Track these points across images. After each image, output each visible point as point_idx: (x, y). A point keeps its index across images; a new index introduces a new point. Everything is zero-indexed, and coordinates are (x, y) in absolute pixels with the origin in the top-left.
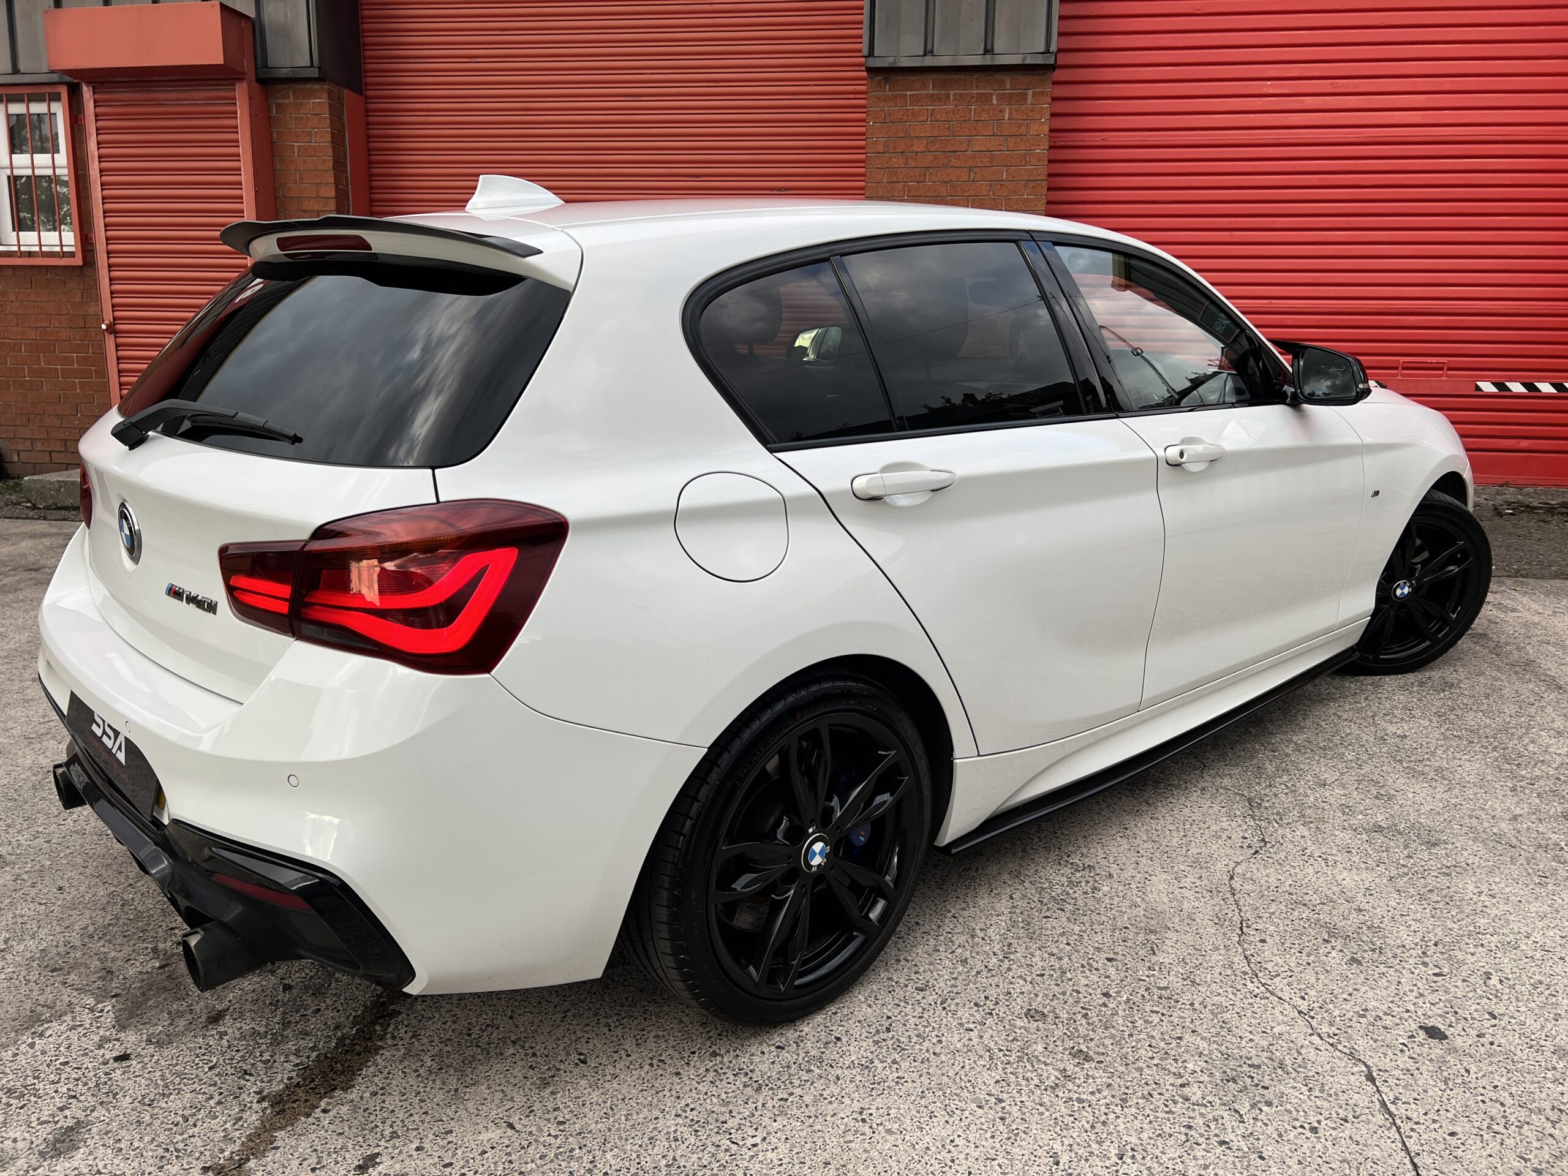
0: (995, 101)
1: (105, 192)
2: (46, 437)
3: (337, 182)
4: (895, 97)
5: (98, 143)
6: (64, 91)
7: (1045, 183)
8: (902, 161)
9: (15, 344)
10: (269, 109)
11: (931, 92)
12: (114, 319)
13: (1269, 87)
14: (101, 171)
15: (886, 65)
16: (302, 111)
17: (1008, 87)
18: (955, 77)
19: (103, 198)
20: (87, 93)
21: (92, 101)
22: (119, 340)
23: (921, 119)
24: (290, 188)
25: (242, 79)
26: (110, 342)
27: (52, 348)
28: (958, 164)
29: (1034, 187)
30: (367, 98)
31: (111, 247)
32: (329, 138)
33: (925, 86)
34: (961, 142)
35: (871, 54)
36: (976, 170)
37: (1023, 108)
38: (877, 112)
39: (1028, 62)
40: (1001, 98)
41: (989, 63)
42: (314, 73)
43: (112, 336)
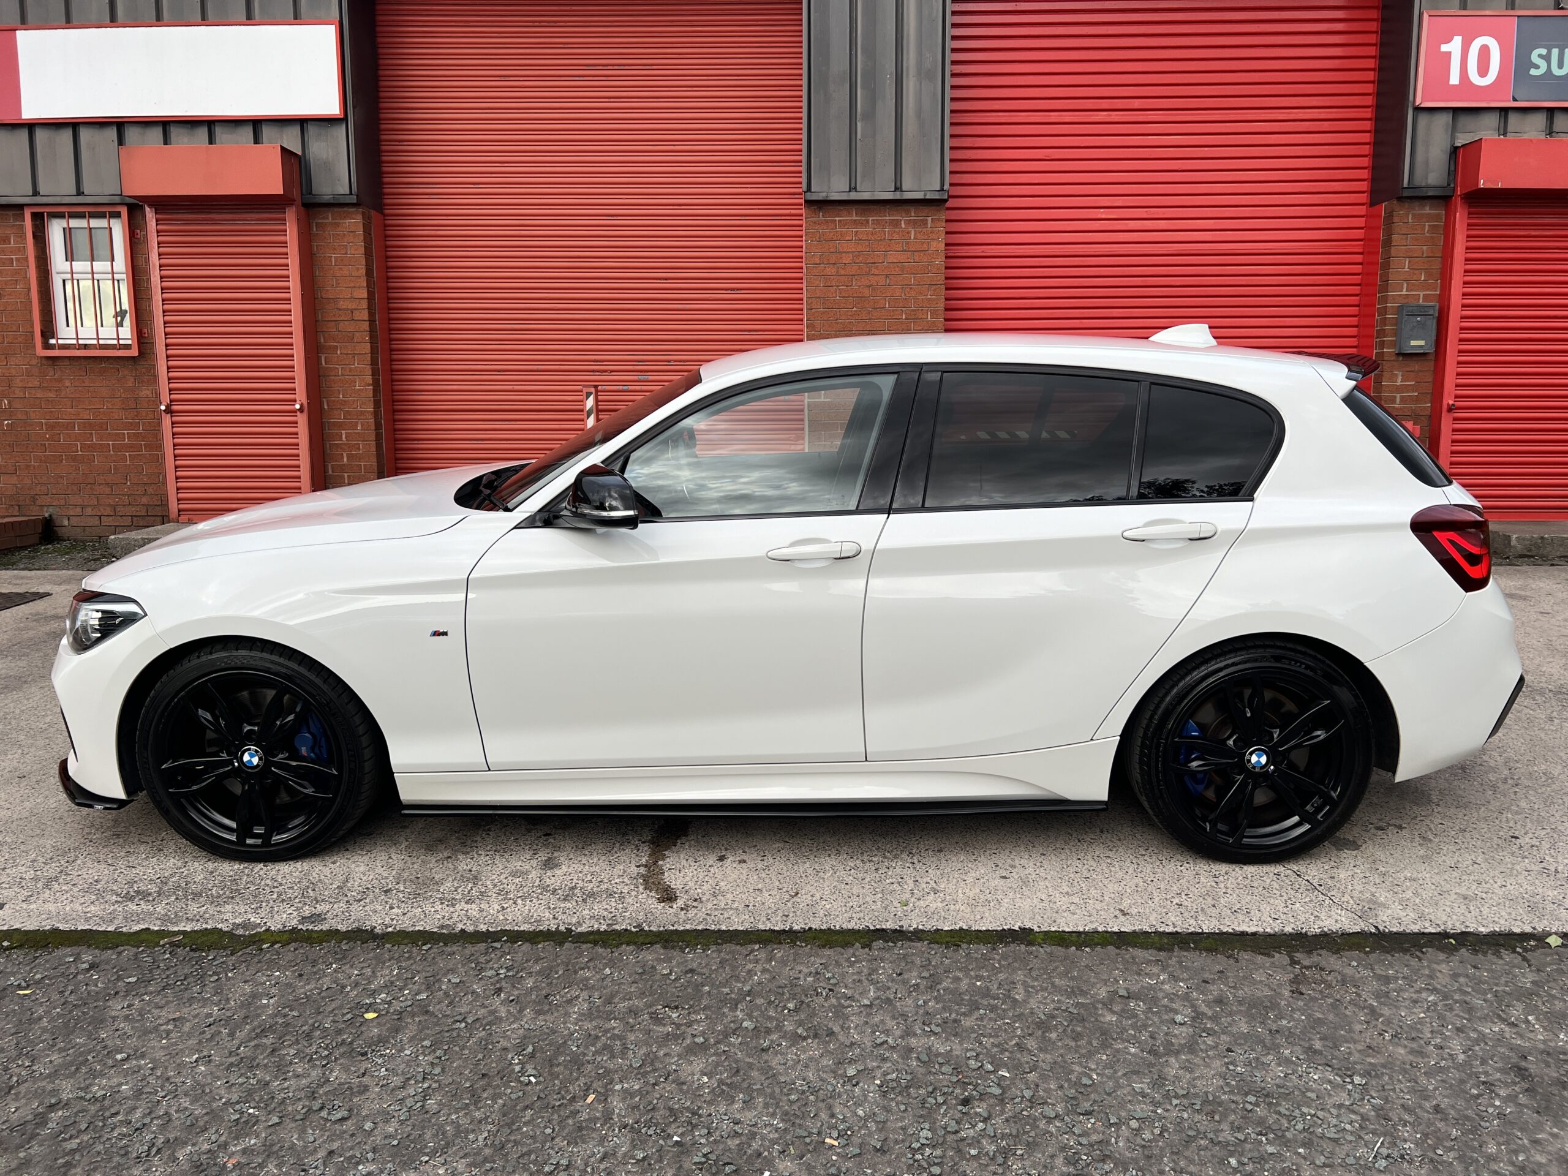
0: (903, 226)
1: (164, 295)
2: (96, 503)
3: (368, 286)
4: (827, 222)
5: (159, 255)
6: (124, 211)
7: (943, 287)
8: (834, 271)
9: (68, 423)
10: (310, 227)
11: (855, 218)
12: (171, 401)
13: (1102, 213)
14: (161, 278)
15: (821, 198)
16: (340, 229)
17: (913, 214)
18: (872, 207)
19: (163, 300)
20: (150, 214)
21: (154, 220)
22: (175, 419)
23: (847, 238)
24: (328, 290)
25: (291, 205)
26: (167, 420)
27: (105, 427)
28: (877, 272)
29: (935, 290)
30: (385, 215)
31: (168, 341)
32: (362, 250)
33: (850, 214)
34: (878, 256)
35: (809, 189)
36: (891, 277)
37: (924, 230)
38: (813, 233)
39: (928, 197)
40: (908, 223)
41: (899, 198)
42: (353, 199)
43: (169, 415)
